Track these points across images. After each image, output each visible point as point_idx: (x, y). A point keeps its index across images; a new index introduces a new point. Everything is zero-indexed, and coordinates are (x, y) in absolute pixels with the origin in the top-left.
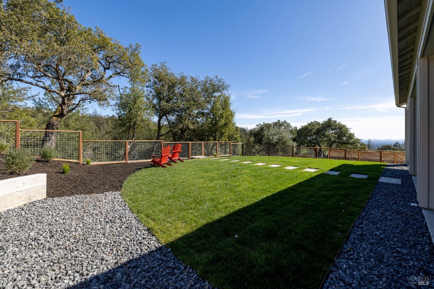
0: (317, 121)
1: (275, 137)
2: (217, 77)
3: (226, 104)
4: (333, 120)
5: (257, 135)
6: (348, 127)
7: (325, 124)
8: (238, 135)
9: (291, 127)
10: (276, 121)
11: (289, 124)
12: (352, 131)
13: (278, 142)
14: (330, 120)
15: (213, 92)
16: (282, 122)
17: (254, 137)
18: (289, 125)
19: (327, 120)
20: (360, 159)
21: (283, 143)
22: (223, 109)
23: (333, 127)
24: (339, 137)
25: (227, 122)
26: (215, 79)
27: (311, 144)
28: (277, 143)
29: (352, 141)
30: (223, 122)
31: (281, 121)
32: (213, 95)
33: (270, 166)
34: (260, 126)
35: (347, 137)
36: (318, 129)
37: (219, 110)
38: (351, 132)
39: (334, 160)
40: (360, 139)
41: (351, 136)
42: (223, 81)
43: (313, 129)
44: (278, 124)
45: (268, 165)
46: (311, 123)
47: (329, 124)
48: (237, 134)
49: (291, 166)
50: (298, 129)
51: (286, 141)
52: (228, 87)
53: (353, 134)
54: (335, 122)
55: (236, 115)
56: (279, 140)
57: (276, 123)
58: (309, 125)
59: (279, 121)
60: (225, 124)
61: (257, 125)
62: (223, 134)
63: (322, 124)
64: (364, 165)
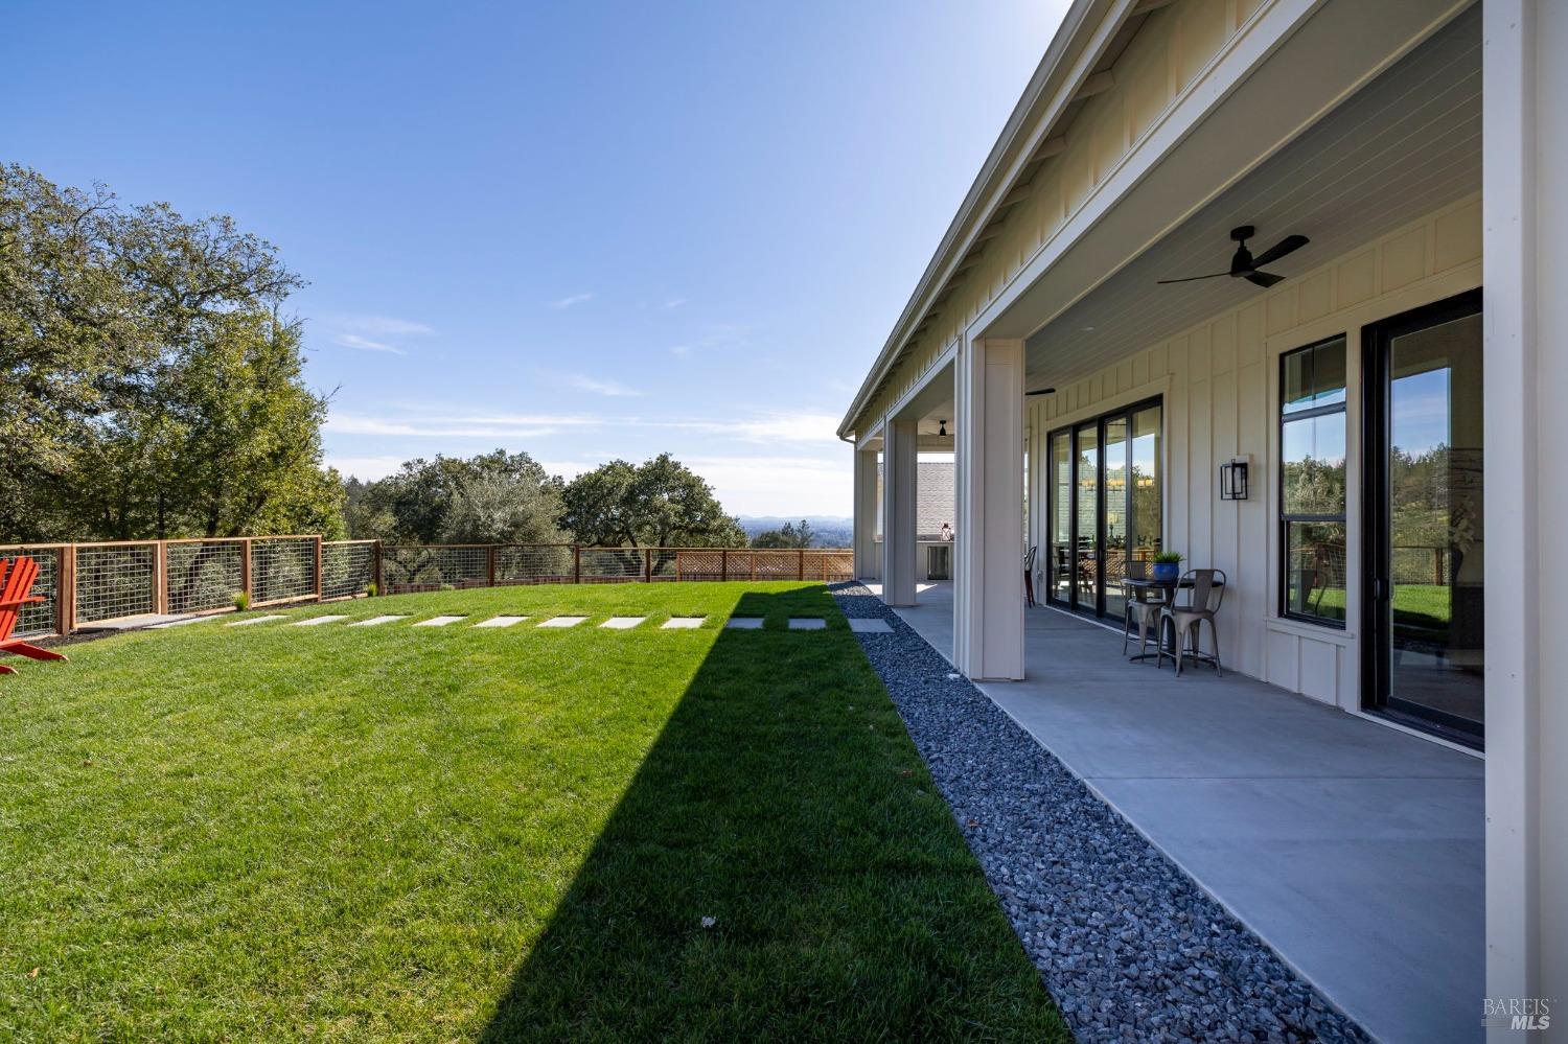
0: (625, 461)
1: (498, 515)
2: (226, 224)
3: (275, 360)
4: (671, 459)
5: (409, 503)
6: (708, 482)
7: (649, 471)
8: (337, 505)
9: (544, 477)
10: (488, 451)
11: (536, 465)
12: (715, 497)
13: (512, 533)
14: (664, 459)
15: (203, 295)
16: (512, 457)
17: (396, 513)
18: (536, 472)
19: (654, 461)
20: (754, 576)
21: (531, 536)
22: (262, 384)
23: (671, 483)
24: (688, 512)
25: (290, 448)
26: (214, 231)
27: (610, 535)
28: (506, 538)
29: (715, 524)
30: (262, 442)
31: (508, 455)
32: (203, 306)
33: (541, 625)
34: (421, 467)
35: (707, 512)
36: (632, 486)
37: (240, 386)
38: (713, 498)
39: (690, 583)
40: (733, 517)
41: (714, 510)
42: (269, 253)
43: (619, 484)
44: (497, 462)
45: (536, 622)
46: (609, 468)
47: (661, 473)
48: (330, 500)
49: (615, 616)
50: (567, 484)
51: (539, 528)
52: (290, 288)
53: (719, 503)
54: (676, 466)
55: (330, 417)
56: (516, 525)
57: (492, 460)
58: (605, 473)
59: (502, 453)
60: (278, 456)
61: (407, 465)
62: (261, 500)
63: (642, 472)
64: (790, 592)
